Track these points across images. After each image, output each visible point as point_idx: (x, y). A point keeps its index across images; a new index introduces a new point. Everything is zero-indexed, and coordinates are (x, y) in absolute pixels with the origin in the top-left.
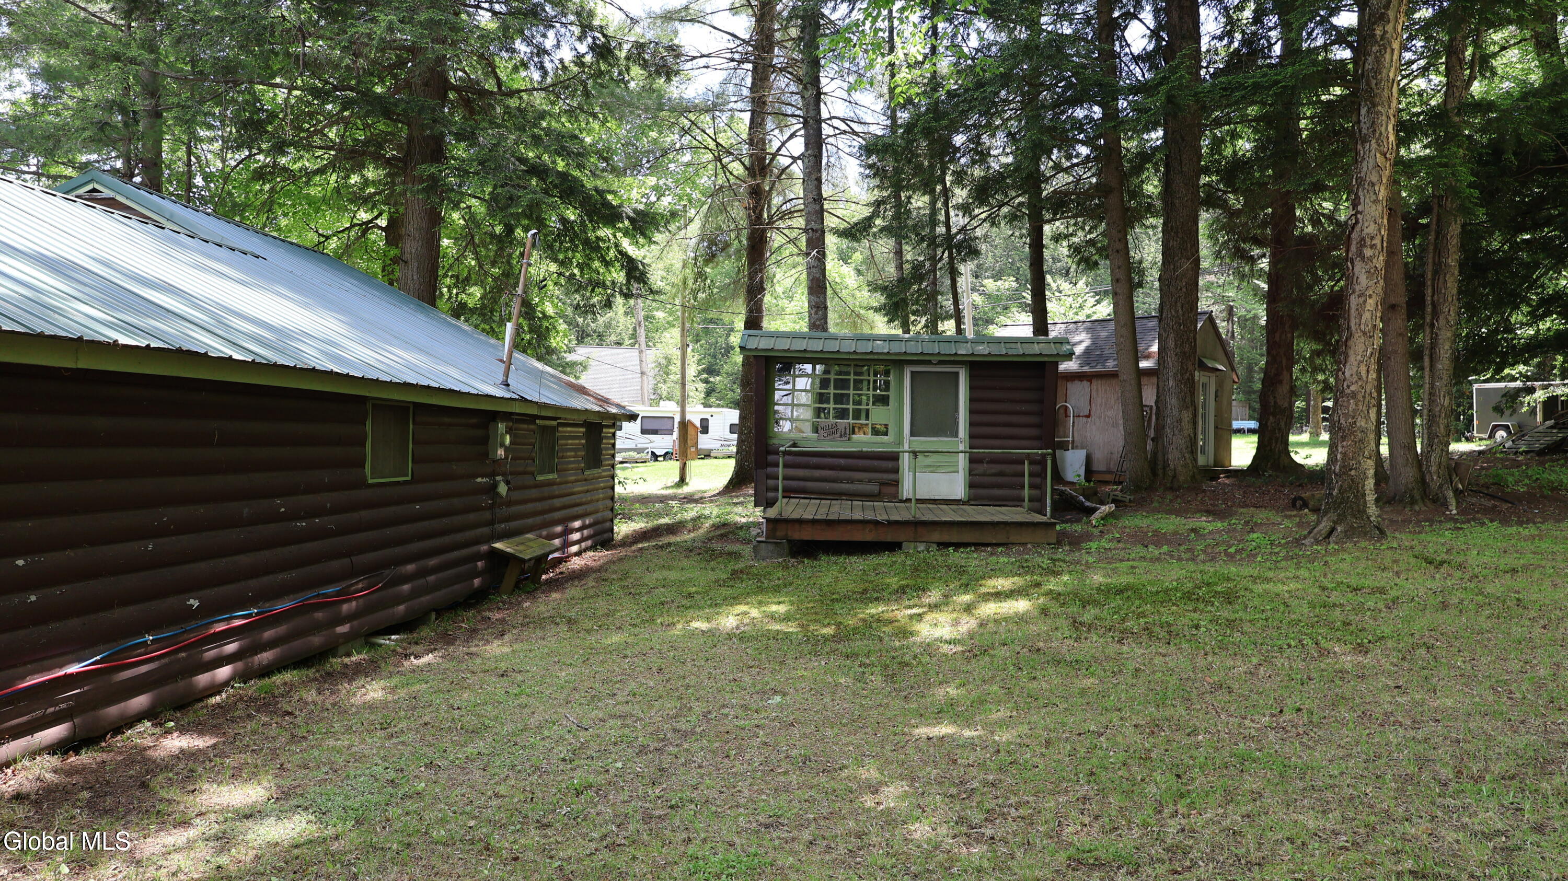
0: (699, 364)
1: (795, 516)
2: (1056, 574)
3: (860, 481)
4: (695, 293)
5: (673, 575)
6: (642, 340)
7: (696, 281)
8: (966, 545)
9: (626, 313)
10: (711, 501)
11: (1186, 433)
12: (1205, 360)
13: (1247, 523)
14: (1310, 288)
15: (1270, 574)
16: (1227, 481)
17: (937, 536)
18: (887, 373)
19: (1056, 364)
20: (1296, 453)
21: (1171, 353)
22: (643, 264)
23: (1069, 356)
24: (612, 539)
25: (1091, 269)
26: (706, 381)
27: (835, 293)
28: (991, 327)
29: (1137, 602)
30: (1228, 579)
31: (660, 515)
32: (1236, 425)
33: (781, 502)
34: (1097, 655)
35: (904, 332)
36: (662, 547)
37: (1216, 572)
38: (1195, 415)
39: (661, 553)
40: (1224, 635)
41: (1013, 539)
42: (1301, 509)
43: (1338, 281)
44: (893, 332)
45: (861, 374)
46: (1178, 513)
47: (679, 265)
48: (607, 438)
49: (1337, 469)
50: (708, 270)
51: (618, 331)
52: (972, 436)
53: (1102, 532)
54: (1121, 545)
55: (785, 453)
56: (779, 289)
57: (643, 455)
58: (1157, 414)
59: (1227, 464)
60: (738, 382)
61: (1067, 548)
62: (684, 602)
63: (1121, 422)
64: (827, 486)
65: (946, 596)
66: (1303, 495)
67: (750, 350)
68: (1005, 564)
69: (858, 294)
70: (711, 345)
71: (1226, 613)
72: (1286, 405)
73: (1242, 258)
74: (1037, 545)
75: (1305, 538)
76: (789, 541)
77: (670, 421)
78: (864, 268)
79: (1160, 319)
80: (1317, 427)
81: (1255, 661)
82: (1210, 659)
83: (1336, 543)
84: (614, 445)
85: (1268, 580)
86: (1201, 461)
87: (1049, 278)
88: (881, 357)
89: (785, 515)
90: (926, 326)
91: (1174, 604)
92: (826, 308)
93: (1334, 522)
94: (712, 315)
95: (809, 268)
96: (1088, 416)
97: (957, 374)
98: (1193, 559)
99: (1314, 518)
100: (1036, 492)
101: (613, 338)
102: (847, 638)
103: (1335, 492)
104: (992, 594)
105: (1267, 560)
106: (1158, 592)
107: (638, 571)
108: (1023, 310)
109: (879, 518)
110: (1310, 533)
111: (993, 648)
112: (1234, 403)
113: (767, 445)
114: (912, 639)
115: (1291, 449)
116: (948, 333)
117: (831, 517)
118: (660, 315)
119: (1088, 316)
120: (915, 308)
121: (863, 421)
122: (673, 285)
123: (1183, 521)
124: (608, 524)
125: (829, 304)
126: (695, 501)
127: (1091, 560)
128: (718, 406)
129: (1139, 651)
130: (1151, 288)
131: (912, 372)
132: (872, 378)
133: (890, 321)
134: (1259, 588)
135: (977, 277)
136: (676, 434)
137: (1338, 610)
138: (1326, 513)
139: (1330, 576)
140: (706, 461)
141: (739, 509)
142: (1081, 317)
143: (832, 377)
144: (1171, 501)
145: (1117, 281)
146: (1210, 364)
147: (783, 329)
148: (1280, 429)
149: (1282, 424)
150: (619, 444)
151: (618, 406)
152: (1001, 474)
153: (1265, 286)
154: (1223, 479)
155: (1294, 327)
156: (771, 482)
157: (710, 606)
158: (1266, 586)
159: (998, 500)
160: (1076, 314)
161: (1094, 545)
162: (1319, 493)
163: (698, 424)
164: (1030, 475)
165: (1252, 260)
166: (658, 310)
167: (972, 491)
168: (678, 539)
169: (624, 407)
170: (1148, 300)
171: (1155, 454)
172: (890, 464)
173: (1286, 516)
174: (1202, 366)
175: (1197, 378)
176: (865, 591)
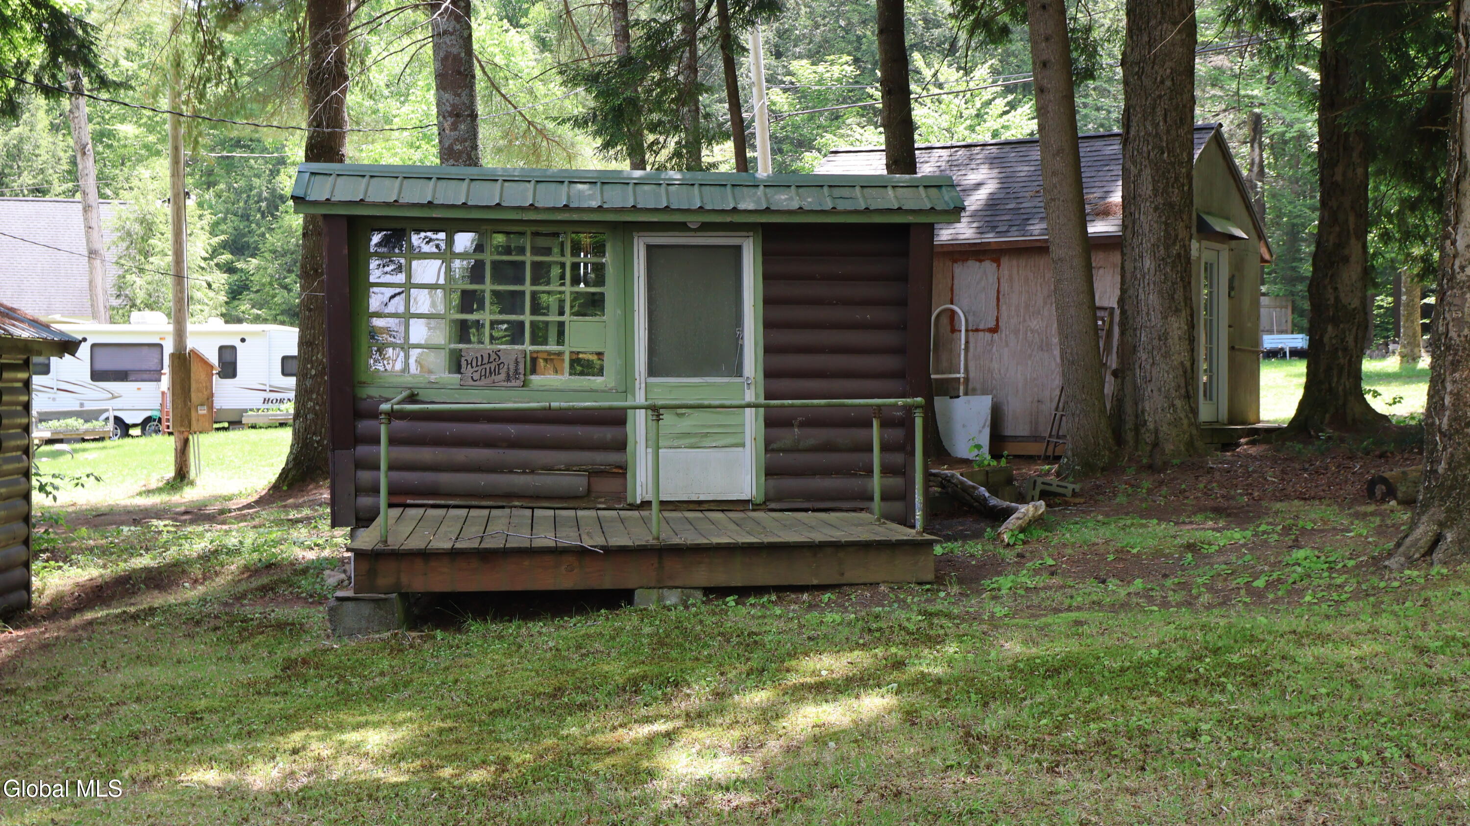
0: (213, 233)
1: (415, 543)
2: (934, 641)
3: (549, 469)
4: (199, 84)
5: (159, 675)
6: (90, 183)
7: (201, 59)
8: (760, 590)
9: (54, 128)
10: (242, 518)
11: (1176, 359)
12: (1210, 220)
13: (1287, 530)
14: (1396, 80)
15: (1328, 627)
16: (1253, 451)
17: (703, 575)
18: (599, 249)
19: (929, 230)
20: (1376, 394)
21: (1146, 206)
22: (84, 26)
23: (956, 212)
24: (28, 604)
25: (994, 42)
26: (229, 269)
27: (494, 86)
28: (808, 156)
29: (1085, 691)
30: (1252, 640)
31: (131, 550)
32: (1269, 342)
33: (387, 516)
34: (1010, 797)
35: (635, 166)
36: (135, 617)
37: (1230, 626)
38: (1192, 326)
39: (131, 628)
40: (1244, 748)
41: (851, 576)
42: (1383, 500)
43: (1445, 68)
44: (614, 166)
45: (548, 251)
46: (1162, 515)
47: (163, 27)
48: (13, 391)
49: (1445, 425)
50: (227, 37)
51: (38, 164)
52: (769, 374)
53: (1021, 556)
54: (1056, 581)
55: (392, 415)
56: (378, 78)
57: (97, 425)
58: (1123, 325)
59: (1252, 418)
60: (297, 269)
61: (955, 589)
62: (182, 730)
63: (1055, 340)
64: (482, 480)
65: (719, 695)
66: (1387, 475)
67: (315, 203)
68: (836, 626)
69: (540, 88)
70: (238, 193)
71: (1247, 706)
72: (1355, 303)
73: (1273, 22)
74: (898, 585)
75: (1390, 555)
76: (404, 596)
77: (155, 352)
78: (552, 35)
79: (1125, 139)
80: (1413, 344)
81: (1298, 794)
82: (1217, 794)
83: (1445, 563)
84: (27, 406)
85: (1323, 638)
86: (1206, 412)
87: (917, 59)
88: (586, 217)
89: (395, 543)
90: (677, 154)
91: (1152, 692)
92: (474, 116)
93: (1441, 525)
94: (240, 129)
95: (438, 35)
96: (994, 330)
97: (738, 249)
98: (1189, 604)
99: (1406, 516)
100: (895, 482)
101: (27, 179)
102: (520, 788)
103: (1442, 468)
104: (810, 688)
105: (1322, 600)
106: (1123, 670)
107: (83, 670)
108: (870, 122)
109: (587, 543)
110: (1398, 545)
111: (811, 795)
112: (1264, 300)
113: (355, 399)
114: (649, 787)
115: (1365, 386)
116: (723, 168)
117: (488, 544)
118: (128, 130)
119: (995, 134)
120: (655, 117)
121: (552, 347)
122: (154, 67)
123: (1172, 529)
124: (18, 573)
125: (480, 109)
126: (211, 518)
127: (999, 611)
128: (257, 319)
129: (1088, 787)
130: (1110, 80)
131: (650, 248)
132: (568, 260)
133: (606, 146)
134: (1308, 654)
135: (778, 55)
136: (165, 382)
137: (1447, 689)
138: (1426, 506)
139: (1432, 626)
140: (234, 435)
141: (301, 533)
142: (983, 135)
143: (488, 257)
144: (1150, 491)
145: (1045, 65)
146: (1218, 226)
147: (389, 160)
148: (1345, 349)
149: (1350, 339)
150: (40, 403)
151: (34, 323)
152: (828, 447)
153: (1315, 75)
154: (1244, 447)
155: (1368, 156)
156: (365, 476)
157: (238, 736)
158: (1319, 651)
159: (823, 499)
160: (972, 129)
161: (1005, 582)
162: (1414, 470)
163: (213, 358)
164: (884, 448)
165: (1291, 27)
166: (123, 120)
167: (772, 482)
168: (172, 599)
169: (46, 327)
170: (1105, 102)
171: (1119, 401)
172: (608, 433)
173: (1357, 515)
174: (1205, 231)
175: (1194, 253)
176: (559, 691)
